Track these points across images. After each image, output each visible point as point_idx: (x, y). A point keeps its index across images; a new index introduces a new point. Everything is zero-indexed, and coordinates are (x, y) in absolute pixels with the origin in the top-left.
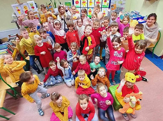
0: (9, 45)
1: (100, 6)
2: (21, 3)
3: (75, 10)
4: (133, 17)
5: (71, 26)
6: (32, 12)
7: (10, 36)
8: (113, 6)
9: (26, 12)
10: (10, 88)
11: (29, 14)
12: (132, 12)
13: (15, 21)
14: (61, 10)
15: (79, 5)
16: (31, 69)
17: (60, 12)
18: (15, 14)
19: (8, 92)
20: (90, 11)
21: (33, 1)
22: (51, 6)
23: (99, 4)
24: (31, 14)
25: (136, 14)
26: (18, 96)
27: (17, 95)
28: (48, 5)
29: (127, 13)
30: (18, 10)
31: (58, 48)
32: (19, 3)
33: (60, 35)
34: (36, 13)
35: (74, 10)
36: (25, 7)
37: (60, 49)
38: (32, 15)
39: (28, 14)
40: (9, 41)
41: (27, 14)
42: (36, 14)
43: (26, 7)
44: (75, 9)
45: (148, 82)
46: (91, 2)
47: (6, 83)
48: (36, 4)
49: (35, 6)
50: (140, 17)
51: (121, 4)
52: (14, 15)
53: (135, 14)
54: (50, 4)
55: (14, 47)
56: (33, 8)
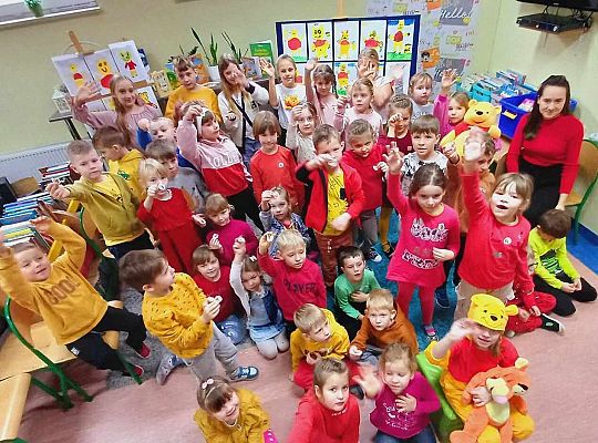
0: (43, 204)
1: (381, 55)
2: (86, 49)
3: (292, 73)
4: (503, 93)
5: (267, 132)
6: (125, 84)
7: (44, 171)
8: (428, 54)
9: (107, 82)
10: (44, 365)
11: (116, 92)
12: (498, 75)
13: (65, 114)
14: (229, 73)
15: (300, 53)
16: (123, 295)
17: (226, 81)
18: (65, 90)
19: (35, 381)
20: (343, 75)
21: (131, 43)
22: (200, 59)
23: (377, 49)
24: (123, 91)
25: (512, 80)
26: (73, 398)
27: (70, 392)
28: (186, 54)
29: (479, 80)
30: (78, 76)
31: (221, 210)
32: (79, 49)
33: (226, 165)
34: (143, 84)
35: (288, 73)
36: (100, 65)
37: (227, 215)
38: (128, 95)
39: (113, 91)
40: (39, 191)
41: (108, 91)
42: (140, 91)
43: (105, 64)
44: (290, 70)
45: (562, 334)
46: (344, 42)
47: (30, 347)
48: (141, 51)
49: (137, 58)
50: (529, 92)
51: (458, 47)
52: (62, 95)
53: (508, 82)
54: (194, 52)
55: (59, 212)
56: (132, 65)
